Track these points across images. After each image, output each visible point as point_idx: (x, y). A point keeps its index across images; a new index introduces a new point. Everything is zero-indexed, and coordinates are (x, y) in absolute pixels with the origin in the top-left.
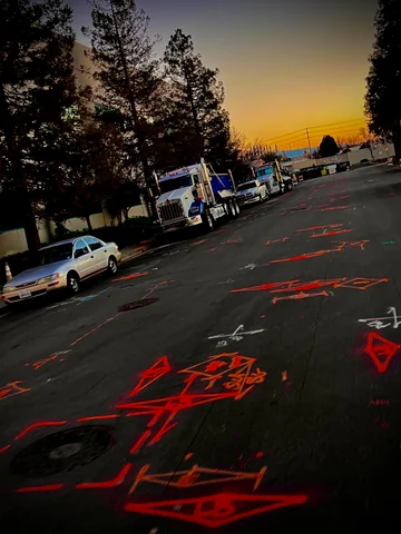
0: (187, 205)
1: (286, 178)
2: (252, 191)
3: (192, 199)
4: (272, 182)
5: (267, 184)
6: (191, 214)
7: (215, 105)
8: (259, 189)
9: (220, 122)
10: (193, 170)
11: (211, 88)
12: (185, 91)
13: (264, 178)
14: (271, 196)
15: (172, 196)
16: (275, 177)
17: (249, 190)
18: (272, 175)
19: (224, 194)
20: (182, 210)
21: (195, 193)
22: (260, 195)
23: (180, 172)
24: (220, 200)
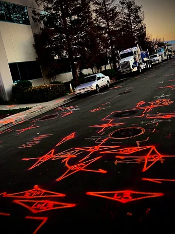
0: (132, 63)
1: (170, 53)
2: (155, 58)
3: (133, 61)
4: (163, 55)
5: (161, 55)
6: (133, 67)
7: (140, 22)
8: (158, 58)
9: (142, 29)
10: (134, 49)
11: (139, 14)
12: (127, 16)
13: (160, 53)
14: (163, 61)
15: (126, 59)
16: (165, 53)
17: (154, 58)
18: (164, 52)
19: (145, 59)
20: (130, 65)
21: (135, 59)
22: (158, 60)
23: (128, 50)
24: (144, 62)
